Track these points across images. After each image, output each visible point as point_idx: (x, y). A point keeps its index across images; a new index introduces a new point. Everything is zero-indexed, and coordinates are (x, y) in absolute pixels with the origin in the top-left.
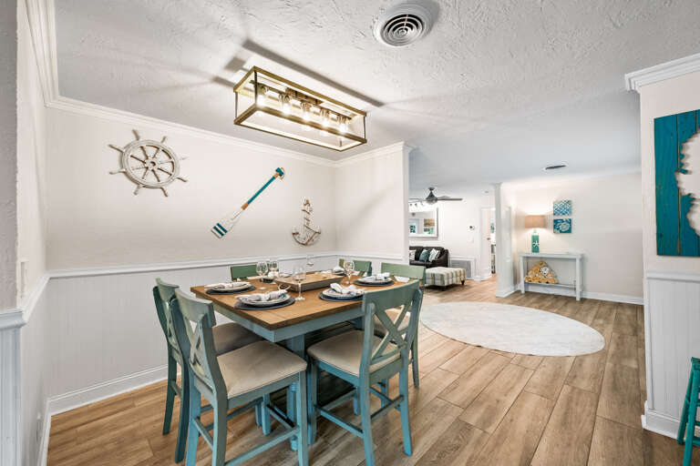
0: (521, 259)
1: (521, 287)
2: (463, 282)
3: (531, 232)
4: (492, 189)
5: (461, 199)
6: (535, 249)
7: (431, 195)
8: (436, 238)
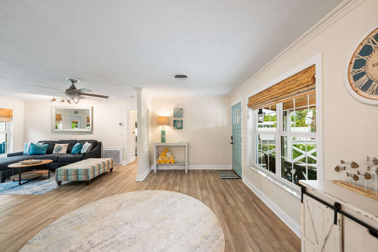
0: (155, 147)
1: (154, 168)
2: (111, 170)
3: (160, 128)
4: (135, 93)
5: (107, 97)
6: (163, 140)
7: (73, 88)
8: (91, 133)
